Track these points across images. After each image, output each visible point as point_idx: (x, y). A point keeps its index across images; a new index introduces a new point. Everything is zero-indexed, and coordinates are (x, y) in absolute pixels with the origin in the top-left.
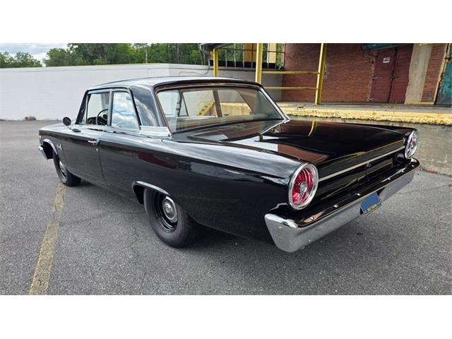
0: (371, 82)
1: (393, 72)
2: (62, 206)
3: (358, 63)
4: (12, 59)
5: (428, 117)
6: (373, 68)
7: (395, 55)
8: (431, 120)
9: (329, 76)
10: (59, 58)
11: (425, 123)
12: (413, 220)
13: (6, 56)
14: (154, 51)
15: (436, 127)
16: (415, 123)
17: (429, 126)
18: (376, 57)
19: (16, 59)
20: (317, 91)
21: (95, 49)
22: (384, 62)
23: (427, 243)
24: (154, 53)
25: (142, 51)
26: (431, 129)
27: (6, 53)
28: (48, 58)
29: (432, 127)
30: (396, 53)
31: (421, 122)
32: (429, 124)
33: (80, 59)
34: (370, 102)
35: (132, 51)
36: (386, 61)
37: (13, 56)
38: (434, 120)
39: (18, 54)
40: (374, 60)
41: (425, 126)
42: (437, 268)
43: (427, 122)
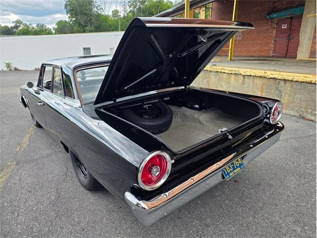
0: (273, 42)
1: (290, 34)
2: (25, 145)
3: (263, 28)
4: (33, 28)
5: (305, 77)
6: (274, 32)
7: (291, 22)
8: (308, 80)
9: (242, 38)
10: (63, 27)
11: (304, 82)
12: (284, 168)
13: (30, 26)
14: (124, 21)
15: (312, 85)
16: (296, 81)
17: (307, 85)
18: (277, 24)
19: (36, 28)
20: (230, 51)
21: (86, 20)
22: (283, 28)
23: (291, 195)
24: (125, 22)
25: (117, 21)
26: (308, 86)
27: (30, 24)
28: (56, 27)
29: (309, 85)
30: (292, 21)
31: (300, 80)
32: (307, 83)
33: (76, 28)
34: (273, 56)
35: (110, 21)
36: (284, 27)
37: (35, 26)
38: (310, 80)
39: (38, 25)
40: (275, 26)
41: (303, 84)
42: (294, 223)
43: (304, 81)
